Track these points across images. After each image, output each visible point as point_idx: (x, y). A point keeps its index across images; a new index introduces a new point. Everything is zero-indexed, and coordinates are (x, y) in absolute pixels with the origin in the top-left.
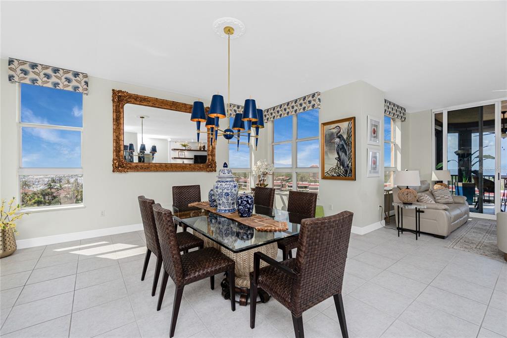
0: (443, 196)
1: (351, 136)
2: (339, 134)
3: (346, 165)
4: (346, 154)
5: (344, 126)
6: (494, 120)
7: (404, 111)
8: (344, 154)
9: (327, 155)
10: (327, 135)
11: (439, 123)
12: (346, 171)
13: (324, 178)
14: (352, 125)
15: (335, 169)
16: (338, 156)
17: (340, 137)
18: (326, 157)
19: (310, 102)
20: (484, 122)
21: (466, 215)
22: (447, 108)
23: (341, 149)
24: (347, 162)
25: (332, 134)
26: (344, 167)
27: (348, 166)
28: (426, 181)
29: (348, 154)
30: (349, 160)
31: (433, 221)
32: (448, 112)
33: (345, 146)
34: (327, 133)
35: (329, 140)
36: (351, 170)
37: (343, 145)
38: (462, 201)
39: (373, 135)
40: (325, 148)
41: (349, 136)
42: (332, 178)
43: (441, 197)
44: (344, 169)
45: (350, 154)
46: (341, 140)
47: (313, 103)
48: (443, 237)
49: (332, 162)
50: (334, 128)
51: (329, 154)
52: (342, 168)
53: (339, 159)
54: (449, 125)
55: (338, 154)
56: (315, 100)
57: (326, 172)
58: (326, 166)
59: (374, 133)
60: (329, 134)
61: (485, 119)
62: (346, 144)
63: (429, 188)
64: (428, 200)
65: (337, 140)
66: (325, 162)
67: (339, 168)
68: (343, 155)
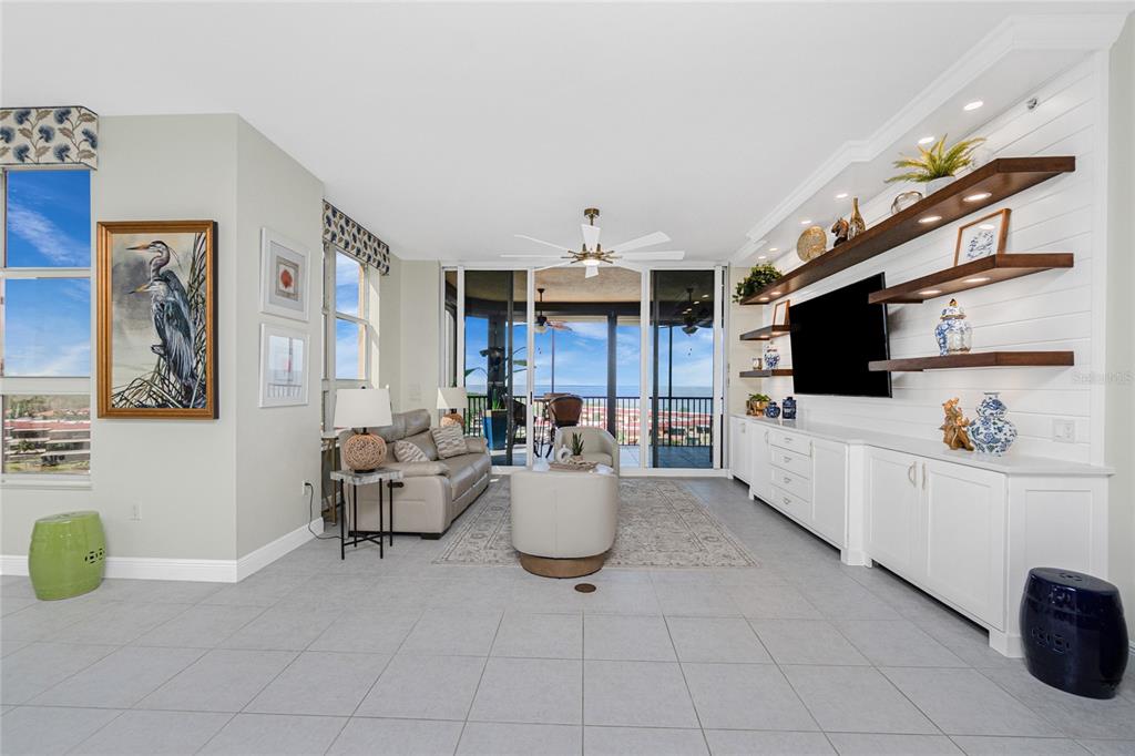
0: (450, 440)
1: (204, 279)
2: (162, 270)
3: (186, 370)
4: (187, 335)
5: (182, 244)
6: (526, 303)
7: (385, 251)
8: (179, 335)
9: (121, 332)
10: (122, 268)
11: (451, 290)
12: (189, 390)
13: (108, 411)
14: (208, 246)
15: (151, 383)
16: (159, 342)
17: (168, 279)
18: (115, 341)
19: (47, 134)
20: (516, 303)
21: (486, 475)
22: (465, 264)
23: (171, 317)
24: (190, 362)
25: (140, 266)
26: (179, 375)
27: (193, 376)
28: (424, 410)
29: (193, 335)
30: (196, 355)
31: (419, 503)
32: (466, 271)
33: (184, 310)
34: (122, 260)
35: (129, 281)
36: (204, 388)
37: (176, 306)
38: (479, 449)
39: (282, 287)
40: (114, 309)
41: (197, 280)
42: (141, 412)
43: (448, 444)
44: (182, 384)
45: (199, 336)
46: (170, 290)
47: (59, 140)
48: (435, 536)
49: (137, 357)
50: (147, 248)
51: (127, 332)
52: (173, 378)
53: (165, 349)
54: (468, 300)
55: (161, 332)
56: (67, 133)
57: (115, 392)
58: (116, 372)
59: (287, 284)
60: (127, 265)
61: (516, 299)
62: (187, 302)
63: (429, 425)
64: (414, 456)
65: (159, 288)
66: (116, 358)
67: (163, 380)
68: (176, 338)
